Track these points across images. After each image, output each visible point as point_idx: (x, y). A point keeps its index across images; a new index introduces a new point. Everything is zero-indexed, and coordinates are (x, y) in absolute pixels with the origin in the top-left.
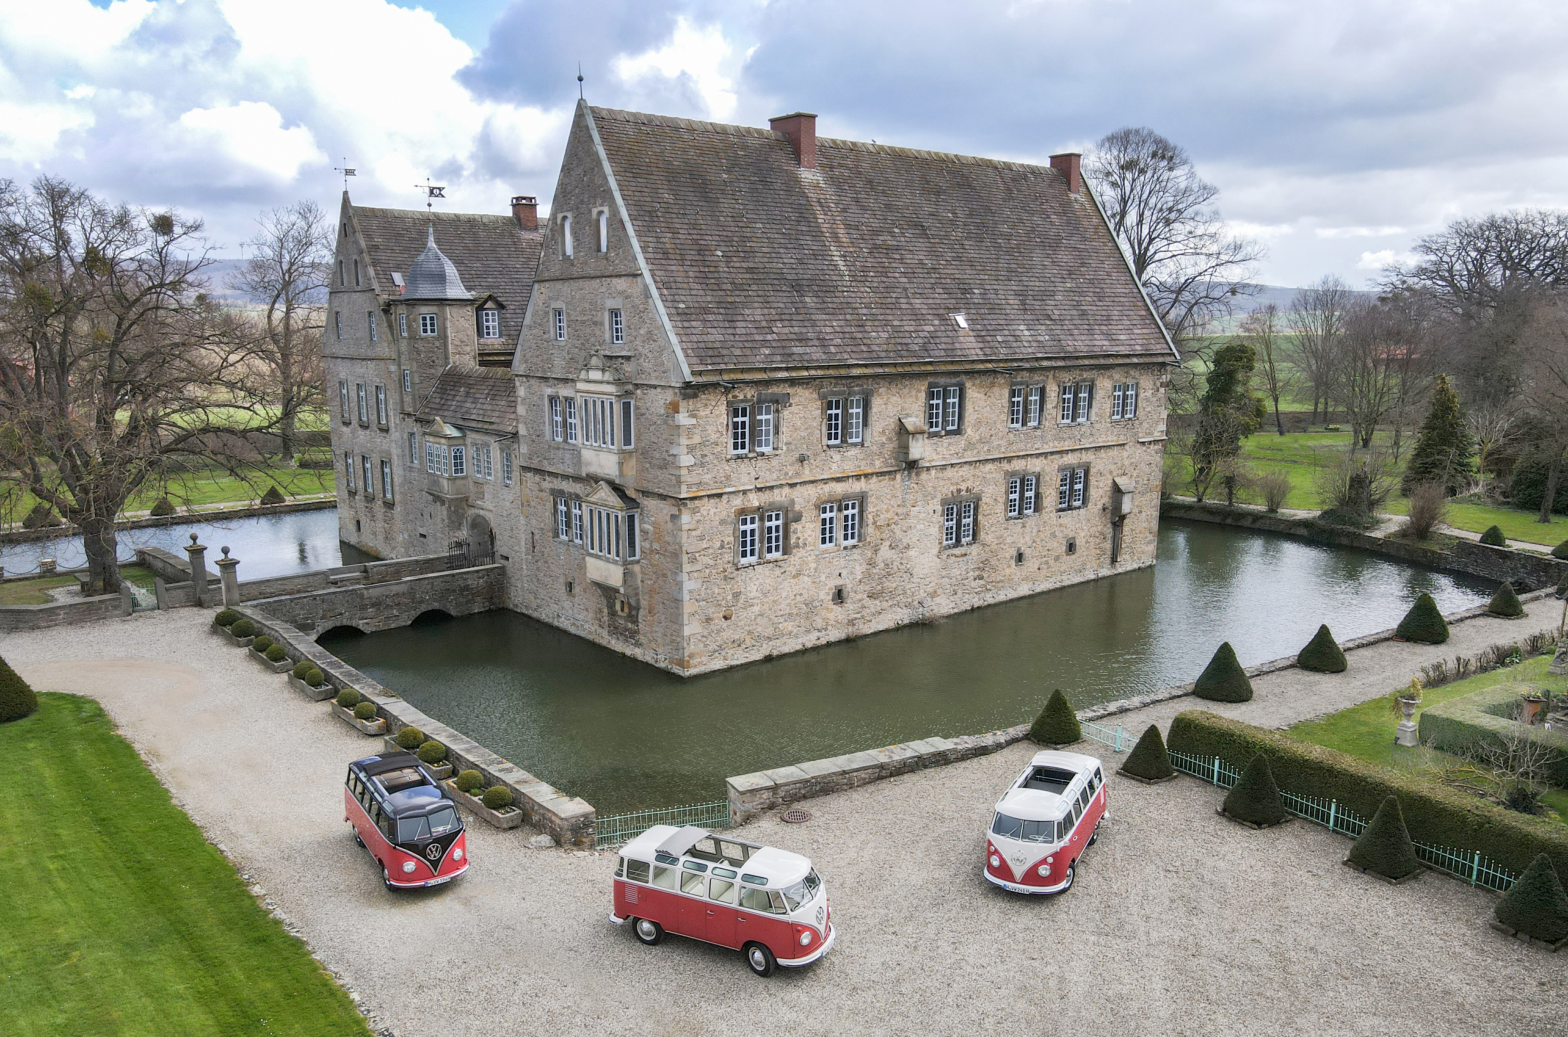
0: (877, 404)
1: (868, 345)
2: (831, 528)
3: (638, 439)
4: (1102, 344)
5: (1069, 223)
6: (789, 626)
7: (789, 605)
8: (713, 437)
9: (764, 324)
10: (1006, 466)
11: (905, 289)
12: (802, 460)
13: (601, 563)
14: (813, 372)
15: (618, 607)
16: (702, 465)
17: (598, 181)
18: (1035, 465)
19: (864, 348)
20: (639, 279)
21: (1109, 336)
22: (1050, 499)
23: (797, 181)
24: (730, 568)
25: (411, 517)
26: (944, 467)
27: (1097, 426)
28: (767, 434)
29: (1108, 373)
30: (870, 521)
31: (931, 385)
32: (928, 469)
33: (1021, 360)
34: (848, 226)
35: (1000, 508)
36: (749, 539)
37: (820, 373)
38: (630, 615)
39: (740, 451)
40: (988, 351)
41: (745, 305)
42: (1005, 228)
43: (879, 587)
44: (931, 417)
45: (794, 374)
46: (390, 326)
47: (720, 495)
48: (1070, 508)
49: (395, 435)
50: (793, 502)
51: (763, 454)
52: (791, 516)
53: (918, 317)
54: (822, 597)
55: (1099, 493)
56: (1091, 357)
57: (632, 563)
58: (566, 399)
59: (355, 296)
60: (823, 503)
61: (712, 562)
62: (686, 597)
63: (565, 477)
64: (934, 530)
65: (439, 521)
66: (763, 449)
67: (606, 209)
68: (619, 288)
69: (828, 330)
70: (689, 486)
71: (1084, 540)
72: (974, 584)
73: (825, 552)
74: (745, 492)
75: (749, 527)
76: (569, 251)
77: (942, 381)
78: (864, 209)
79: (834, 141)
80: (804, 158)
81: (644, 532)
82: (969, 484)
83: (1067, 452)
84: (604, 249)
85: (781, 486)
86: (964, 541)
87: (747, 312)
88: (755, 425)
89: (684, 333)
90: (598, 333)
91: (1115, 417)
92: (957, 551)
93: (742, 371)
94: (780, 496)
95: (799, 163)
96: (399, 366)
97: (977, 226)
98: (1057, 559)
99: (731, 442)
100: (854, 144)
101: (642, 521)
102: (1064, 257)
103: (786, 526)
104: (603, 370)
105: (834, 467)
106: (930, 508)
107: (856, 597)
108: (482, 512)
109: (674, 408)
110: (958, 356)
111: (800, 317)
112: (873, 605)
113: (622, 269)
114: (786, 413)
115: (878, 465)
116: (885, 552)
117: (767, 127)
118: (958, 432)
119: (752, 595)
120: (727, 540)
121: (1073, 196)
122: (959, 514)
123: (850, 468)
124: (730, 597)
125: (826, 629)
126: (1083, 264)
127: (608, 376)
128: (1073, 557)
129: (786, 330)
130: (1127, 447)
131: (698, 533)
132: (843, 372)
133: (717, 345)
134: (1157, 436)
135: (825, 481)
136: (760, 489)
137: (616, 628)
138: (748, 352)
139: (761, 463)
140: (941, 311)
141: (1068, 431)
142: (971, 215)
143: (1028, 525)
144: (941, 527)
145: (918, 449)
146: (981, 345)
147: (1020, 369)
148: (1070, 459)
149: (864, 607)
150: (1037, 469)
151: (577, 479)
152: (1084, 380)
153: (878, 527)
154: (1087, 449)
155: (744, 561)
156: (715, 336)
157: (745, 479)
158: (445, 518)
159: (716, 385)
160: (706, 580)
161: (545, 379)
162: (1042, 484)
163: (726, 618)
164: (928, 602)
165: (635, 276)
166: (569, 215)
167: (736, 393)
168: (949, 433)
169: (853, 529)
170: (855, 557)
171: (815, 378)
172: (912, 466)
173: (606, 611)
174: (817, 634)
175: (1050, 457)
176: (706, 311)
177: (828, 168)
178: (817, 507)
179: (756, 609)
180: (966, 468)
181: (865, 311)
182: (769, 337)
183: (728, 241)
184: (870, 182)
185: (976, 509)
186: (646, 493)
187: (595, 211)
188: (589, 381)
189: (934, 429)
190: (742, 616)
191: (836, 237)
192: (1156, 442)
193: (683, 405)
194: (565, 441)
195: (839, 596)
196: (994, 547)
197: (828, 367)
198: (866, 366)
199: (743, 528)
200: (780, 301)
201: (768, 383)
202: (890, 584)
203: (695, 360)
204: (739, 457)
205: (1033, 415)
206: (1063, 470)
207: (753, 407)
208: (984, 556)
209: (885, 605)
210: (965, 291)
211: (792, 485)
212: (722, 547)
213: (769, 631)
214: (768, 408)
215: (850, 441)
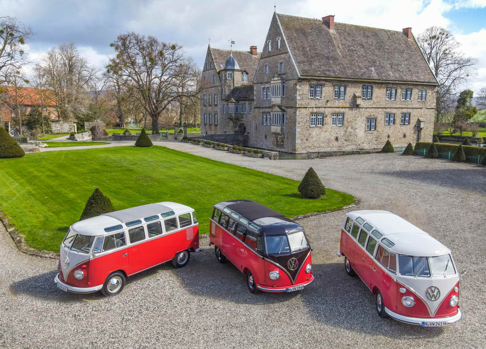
0: (348, 89)
1: (346, 73)
2: (335, 121)
3: (286, 94)
4: (414, 78)
5: (407, 47)
6: (323, 145)
7: (323, 139)
8: (305, 93)
9: (319, 66)
10: (385, 110)
11: (357, 61)
12: (328, 101)
13: (275, 127)
14: (331, 78)
15: (279, 139)
16: (302, 99)
17: (278, 31)
18: (394, 111)
19: (345, 74)
20: (288, 54)
21: (417, 77)
22: (398, 121)
23: (329, 33)
24: (308, 127)
25: (222, 127)
26: (367, 108)
27: (413, 102)
28: (319, 94)
29: (417, 87)
30: (346, 120)
31: (363, 85)
32: (362, 108)
33: (389, 80)
34: (342, 44)
35: (383, 122)
36: (313, 120)
37: (333, 79)
38: (282, 141)
39: (312, 97)
40: (380, 78)
41: (314, 61)
42: (387, 47)
43: (348, 139)
44: (363, 94)
45: (326, 78)
46: (220, 77)
47: (306, 108)
48: (404, 124)
49: (219, 106)
50: (325, 112)
51: (318, 99)
52: (324, 116)
53: (360, 68)
54: (332, 138)
55: (413, 121)
56: (412, 82)
57: (283, 126)
58: (267, 87)
59: (210, 71)
60: (333, 113)
61: (304, 125)
62: (297, 133)
63: (266, 108)
64: (364, 125)
65: (230, 127)
66: (318, 97)
67: (280, 38)
68: (283, 57)
69: (336, 69)
70: (299, 104)
71: (408, 135)
72: (375, 142)
73: (333, 126)
74: (313, 108)
75: (313, 117)
76: (270, 50)
77: (367, 84)
78: (347, 40)
79: (339, 23)
80: (331, 27)
81: (287, 118)
82: (374, 114)
83: (403, 108)
84: (279, 48)
85: (322, 107)
86: (372, 129)
87: (315, 63)
88: (316, 91)
89: (298, 67)
90: (277, 69)
91: (419, 100)
92: (370, 132)
93: (313, 76)
94: (322, 110)
95: (329, 28)
96: (222, 87)
97: (379, 46)
98: (400, 138)
99: (310, 94)
100: (344, 24)
101: (286, 115)
102: (405, 55)
103: (323, 118)
104: (278, 77)
105: (336, 104)
106: (363, 119)
107: (342, 140)
108: (242, 122)
109: (296, 84)
110: (371, 78)
111: (328, 65)
112: (346, 143)
113: (283, 52)
114: (324, 89)
115: (348, 105)
116: (350, 129)
117: (321, 19)
118: (371, 99)
119: (314, 135)
120: (308, 119)
121: (409, 40)
122: (371, 122)
123: (340, 105)
124: (308, 135)
125: (333, 147)
126: (411, 58)
127: (279, 78)
128: (405, 139)
129: (325, 68)
130: (423, 109)
131: (300, 117)
132: (339, 79)
133: (307, 70)
134: (433, 107)
135: (334, 108)
136: (316, 107)
137: (278, 145)
138: (315, 72)
139: (317, 101)
140: (367, 67)
141: (404, 102)
142: (377, 43)
143: (391, 128)
144: (365, 125)
145: (359, 101)
146: (378, 76)
147: (389, 83)
148: (405, 111)
149: (343, 143)
150: (394, 112)
151: (269, 107)
152: (409, 88)
153: (348, 122)
154: (410, 108)
155: (312, 126)
156: (306, 68)
157: (313, 104)
158: (232, 125)
159: (306, 79)
160: (302, 129)
161: (262, 83)
162: (395, 116)
163: (307, 140)
164: (361, 145)
165: (287, 53)
166: (270, 41)
167: (311, 82)
168: (368, 99)
169: (341, 122)
170: (341, 129)
171: (332, 80)
172: (357, 106)
173: (275, 141)
174: (330, 148)
175: (398, 109)
176: (304, 62)
177: (337, 29)
178: (331, 114)
179: (315, 139)
180: (373, 109)
181: (346, 65)
182: (320, 69)
183: (310, 46)
184: (349, 34)
185: (376, 121)
186: (287, 107)
187: (277, 39)
188: (274, 81)
189: (364, 98)
190: (311, 140)
191: (339, 47)
192: (432, 109)
193: (298, 83)
194: (267, 99)
195: (337, 139)
196: (381, 132)
197: (335, 78)
198: (345, 78)
199: (312, 117)
200: (323, 61)
201: (319, 80)
202: (351, 138)
203: (301, 73)
204: (311, 99)
205: (393, 96)
206: (402, 113)
207: (315, 86)
208: (378, 134)
209: (350, 144)
210: (374, 62)
211: (325, 108)
212: (306, 121)
213: (318, 145)
214: (319, 87)
215: (341, 98)
